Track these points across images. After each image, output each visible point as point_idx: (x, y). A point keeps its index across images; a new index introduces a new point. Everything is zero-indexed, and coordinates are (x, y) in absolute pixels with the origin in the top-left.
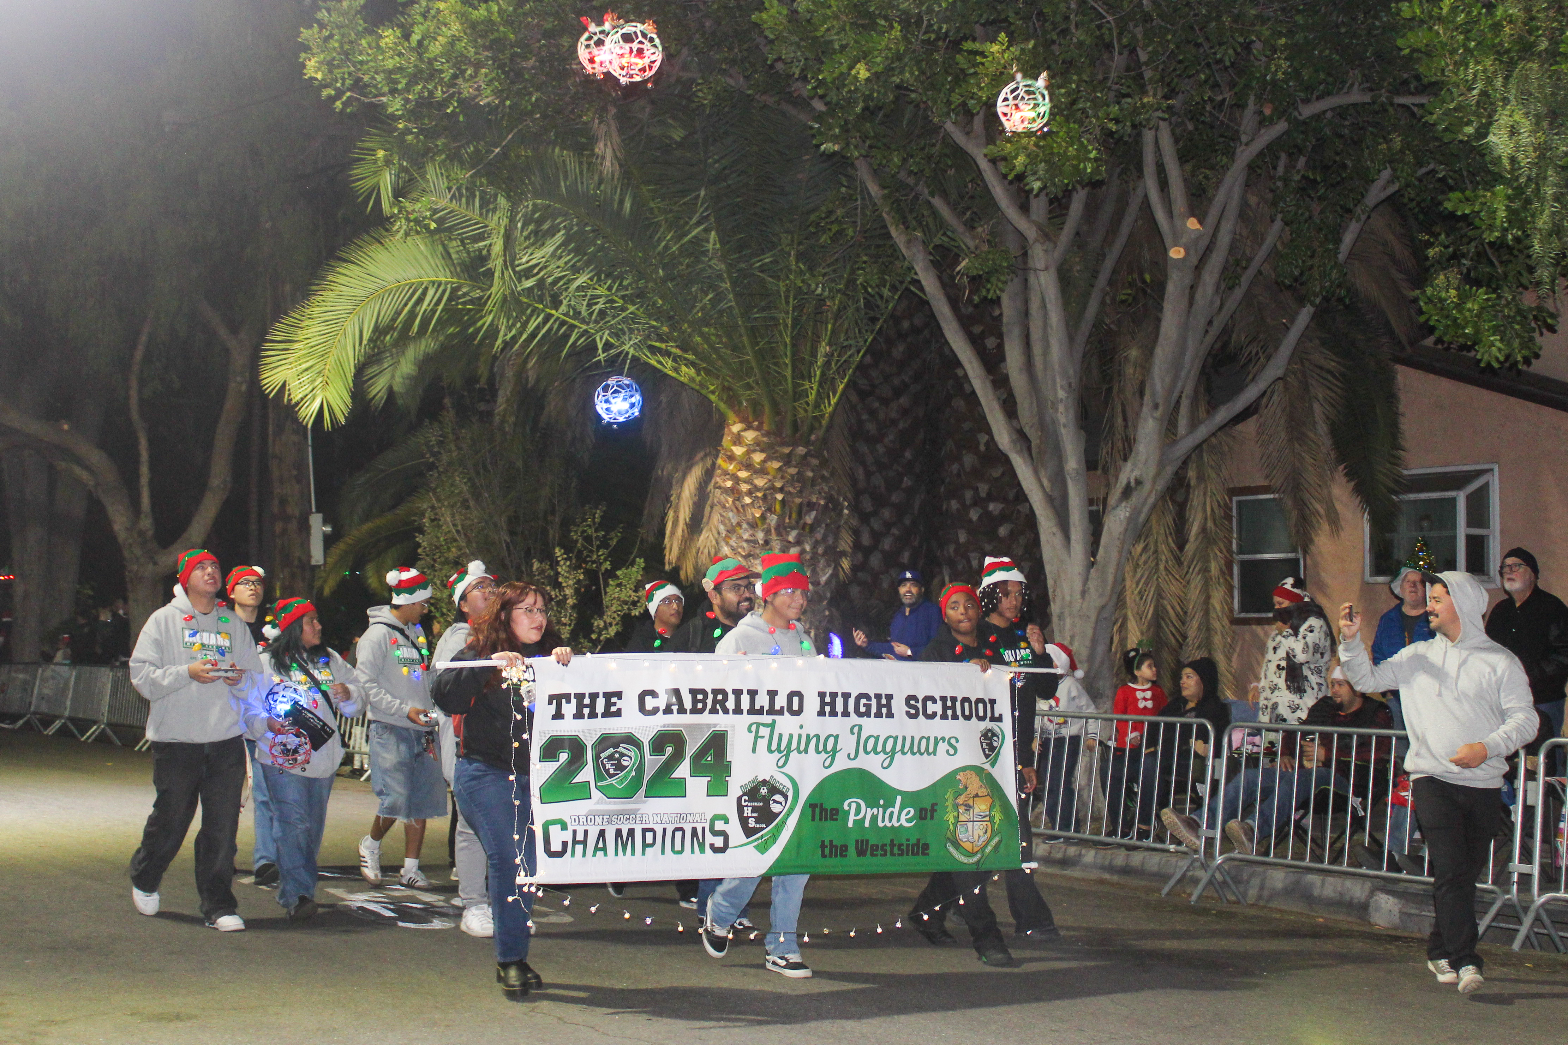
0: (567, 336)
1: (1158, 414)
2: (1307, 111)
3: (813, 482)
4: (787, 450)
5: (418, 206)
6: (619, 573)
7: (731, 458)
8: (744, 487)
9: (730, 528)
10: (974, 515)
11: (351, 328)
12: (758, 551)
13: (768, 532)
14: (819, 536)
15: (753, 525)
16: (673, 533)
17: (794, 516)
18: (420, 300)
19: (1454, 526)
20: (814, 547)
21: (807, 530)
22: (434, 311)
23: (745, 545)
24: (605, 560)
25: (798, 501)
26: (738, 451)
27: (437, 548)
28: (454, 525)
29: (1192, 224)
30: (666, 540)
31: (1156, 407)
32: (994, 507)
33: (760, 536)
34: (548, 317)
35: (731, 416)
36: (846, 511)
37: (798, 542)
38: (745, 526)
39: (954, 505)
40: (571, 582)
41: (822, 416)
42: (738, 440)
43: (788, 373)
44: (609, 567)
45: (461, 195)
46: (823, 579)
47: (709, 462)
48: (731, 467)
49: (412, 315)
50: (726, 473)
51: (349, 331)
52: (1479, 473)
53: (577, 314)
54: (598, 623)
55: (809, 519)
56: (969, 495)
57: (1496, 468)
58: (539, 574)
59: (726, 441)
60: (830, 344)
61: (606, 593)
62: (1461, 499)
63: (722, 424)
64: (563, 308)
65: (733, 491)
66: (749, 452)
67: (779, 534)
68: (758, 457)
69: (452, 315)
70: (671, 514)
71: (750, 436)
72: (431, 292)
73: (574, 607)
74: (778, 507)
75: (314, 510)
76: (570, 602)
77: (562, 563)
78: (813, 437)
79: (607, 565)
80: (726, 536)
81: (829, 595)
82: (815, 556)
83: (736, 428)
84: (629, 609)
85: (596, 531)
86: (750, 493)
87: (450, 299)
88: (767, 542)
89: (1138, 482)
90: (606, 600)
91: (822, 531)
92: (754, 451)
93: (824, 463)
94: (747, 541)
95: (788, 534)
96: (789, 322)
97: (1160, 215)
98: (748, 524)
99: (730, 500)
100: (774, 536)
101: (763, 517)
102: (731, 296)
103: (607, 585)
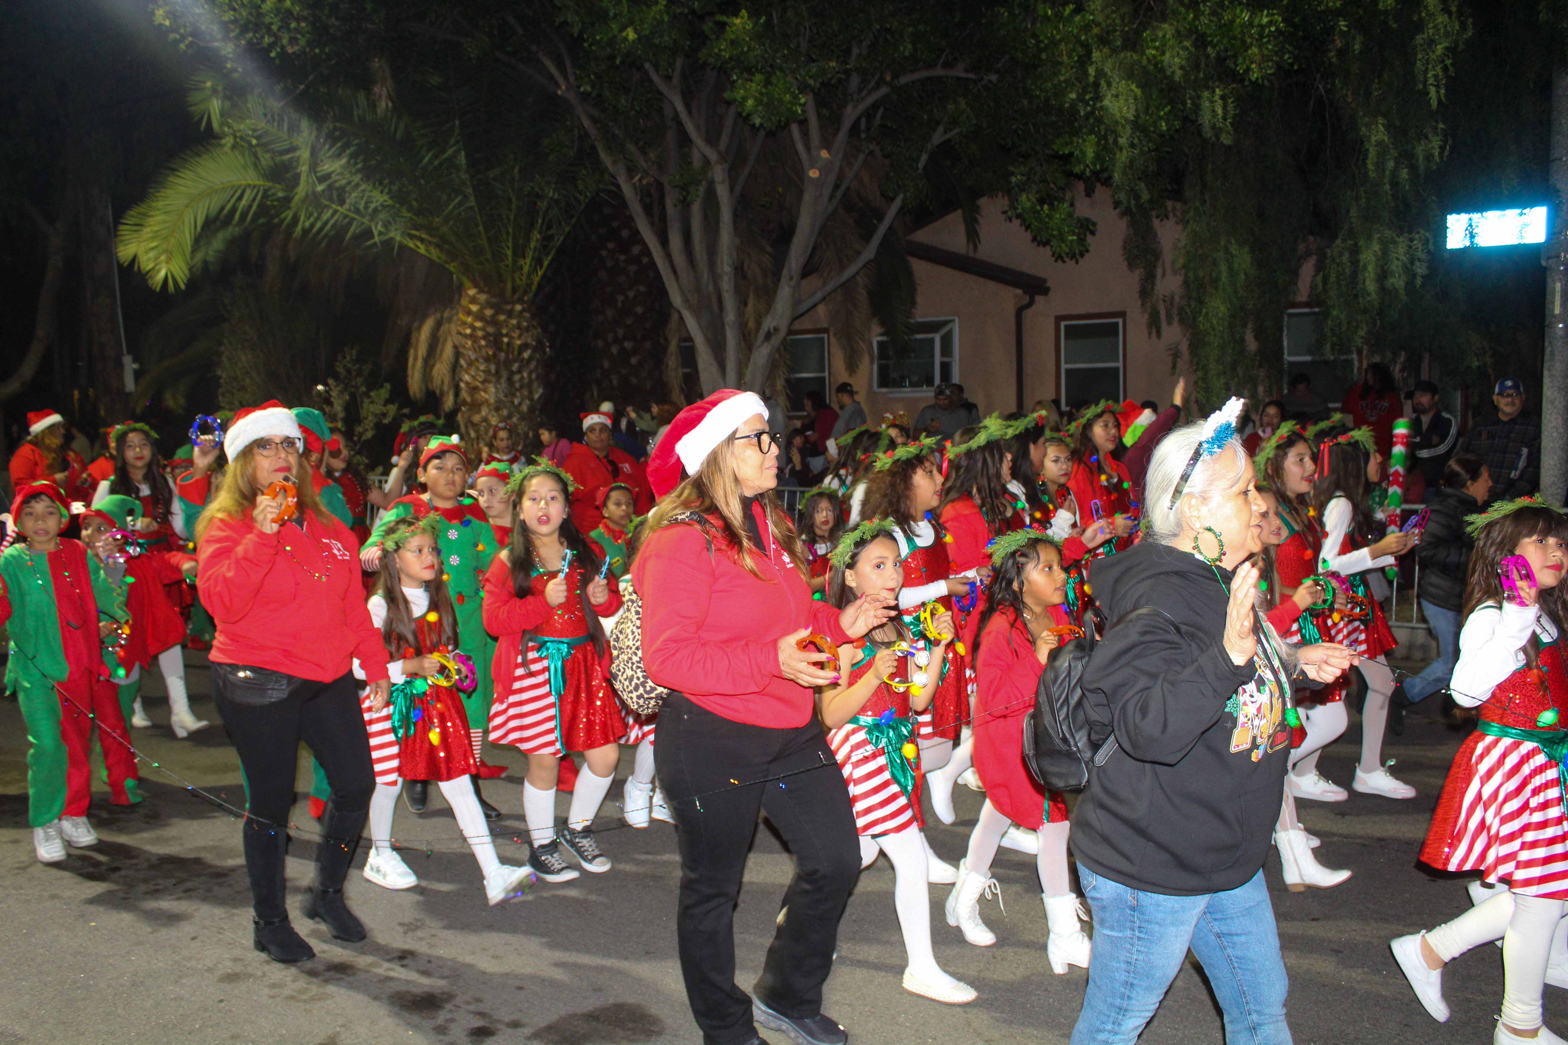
0: (350, 224)
1: (792, 283)
2: (904, 80)
3: (527, 329)
4: (509, 307)
5: (242, 127)
6: (372, 394)
7: (469, 313)
8: (480, 333)
10: (614, 350)
11: (188, 219)
13: (498, 365)
14: (532, 367)
15: (487, 360)
16: (414, 365)
17: (516, 353)
18: (240, 198)
19: (932, 356)
20: (530, 374)
21: (525, 363)
22: (250, 207)
24: (362, 385)
25: (518, 342)
26: (474, 308)
27: (235, 378)
29: (824, 154)
30: (409, 369)
31: (791, 278)
32: (628, 345)
33: (493, 368)
34: (336, 212)
35: (467, 283)
36: (548, 350)
37: (519, 371)
38: (481, 360)
39: (600, 343)
40: (341, 402)
41: (532, 284)
42: (473, 301)
43: (509, 253)
44: (365, 390)
45: (274, 120)
46: (536, 396)
47: (438, 315)
48: (470, 320)
49: (234, 210)
50: (464, 323)
51: (186, 220)
52: (946, 323)
53: (357, 211)
54: (359, 429)
55: (526, 355)
56: (610, 337)
57: (957, 319)
59: (464, 301)
60: (540, 233)
61: (362, 408)
62: (937, 338)
63: (461, 288)
64: (347, 206)
65: (472, 336)
66: (481, 310)
67: (506, 366)
68: (489, 312)
69: (263, 209)
70: (412, 352)
71: (483, 297)
72: (248, 192)
74: (505, 347)
75: (125, 351)
78: (526, 298)
79: (363, 389)
80: (467, 368)
81: (539, 407)
82: (531, 381)
83: (472, 292)
85: (354, 365)
86: (484, 338)
87: (262, 198)
88: (497, 372)
89: (776, 329)
90: (363, 413)
91: (535, 364)
92: (485, 308)
93: (533, 316)
94: (484, 371)
95: (512, 366)
96: (512, 217)
97: (800, 147)
99: (470, 343)
100: (502, 368)
101: (495, 355)
102: (472, 198)
103: (362, 402)
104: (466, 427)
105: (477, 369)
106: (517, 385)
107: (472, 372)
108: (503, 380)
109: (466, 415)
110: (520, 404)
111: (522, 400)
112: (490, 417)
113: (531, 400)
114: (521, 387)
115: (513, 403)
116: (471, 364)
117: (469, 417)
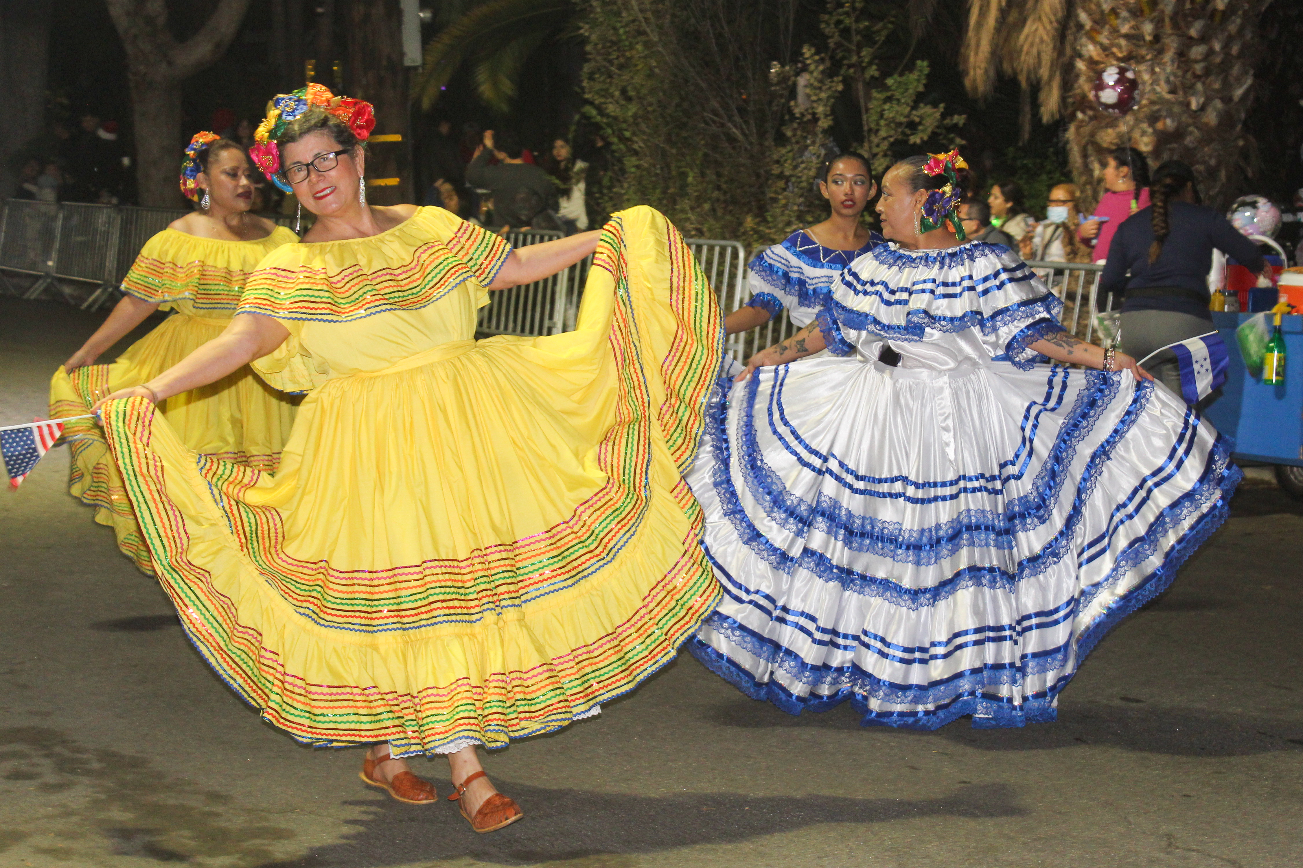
6: (890, 81)
9: (1097, 17)
12: (1143, 51)
13: (1159, 23)
14: (1233, 28)
15: (1137, 13)
16: (979, 24)
20: (1227, 44)
21: (1218, 18)
23: (1123, 42)
24: (870, 64)
27: (613, 43)
28: (642, 11)
30: (971, 33)
33: (1148, 28)
37: (1204, 39)
38: (1124, 14)
40: (823, 95)
44: (877, 74)
46: (1238, 93)
58: (778, 84)
61: (867, 110)
67: (1175, 25)
73: (825, 131)
76: (824, 123)
77: (812, 67)
79: (873, 71)
80: (1092, 29)
81: (1243, 116)
82: (1228, 59)
84: (903, 133)
85: (857, 21)
88: (1157, 38)
90: (869, 120)
91: (1239, 21)
94: (1127, 36)
95: (1189, 25)
98: (1130, 11)
100: (1168, 29)
103: (869, 98)
104: (1085, 156)
105: (1115, 31)
106: (1198, 68)
107: (1103, 38)
108: (1168, 56)
109: (1087, 130)
110: (1203, 108)
111: (1208, 100)
112: (1136, 135)
113: (1227, 100)
114: (1207, 72)
115: (1188, 104)
116: (1100, 21)
117: (1093, 134)
